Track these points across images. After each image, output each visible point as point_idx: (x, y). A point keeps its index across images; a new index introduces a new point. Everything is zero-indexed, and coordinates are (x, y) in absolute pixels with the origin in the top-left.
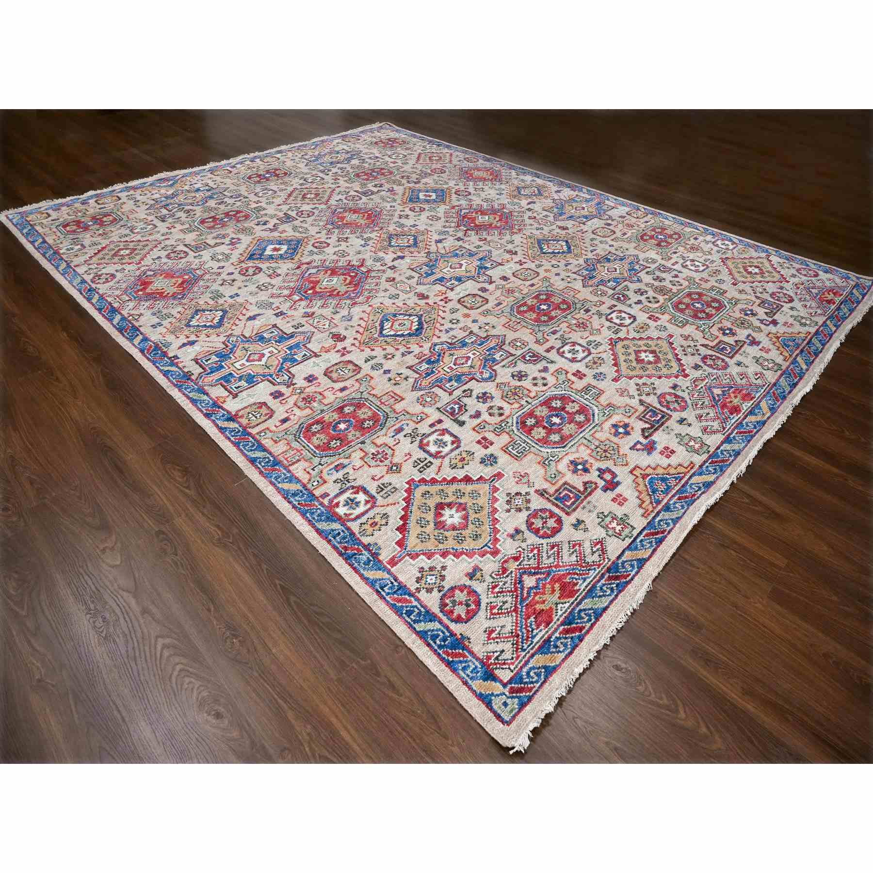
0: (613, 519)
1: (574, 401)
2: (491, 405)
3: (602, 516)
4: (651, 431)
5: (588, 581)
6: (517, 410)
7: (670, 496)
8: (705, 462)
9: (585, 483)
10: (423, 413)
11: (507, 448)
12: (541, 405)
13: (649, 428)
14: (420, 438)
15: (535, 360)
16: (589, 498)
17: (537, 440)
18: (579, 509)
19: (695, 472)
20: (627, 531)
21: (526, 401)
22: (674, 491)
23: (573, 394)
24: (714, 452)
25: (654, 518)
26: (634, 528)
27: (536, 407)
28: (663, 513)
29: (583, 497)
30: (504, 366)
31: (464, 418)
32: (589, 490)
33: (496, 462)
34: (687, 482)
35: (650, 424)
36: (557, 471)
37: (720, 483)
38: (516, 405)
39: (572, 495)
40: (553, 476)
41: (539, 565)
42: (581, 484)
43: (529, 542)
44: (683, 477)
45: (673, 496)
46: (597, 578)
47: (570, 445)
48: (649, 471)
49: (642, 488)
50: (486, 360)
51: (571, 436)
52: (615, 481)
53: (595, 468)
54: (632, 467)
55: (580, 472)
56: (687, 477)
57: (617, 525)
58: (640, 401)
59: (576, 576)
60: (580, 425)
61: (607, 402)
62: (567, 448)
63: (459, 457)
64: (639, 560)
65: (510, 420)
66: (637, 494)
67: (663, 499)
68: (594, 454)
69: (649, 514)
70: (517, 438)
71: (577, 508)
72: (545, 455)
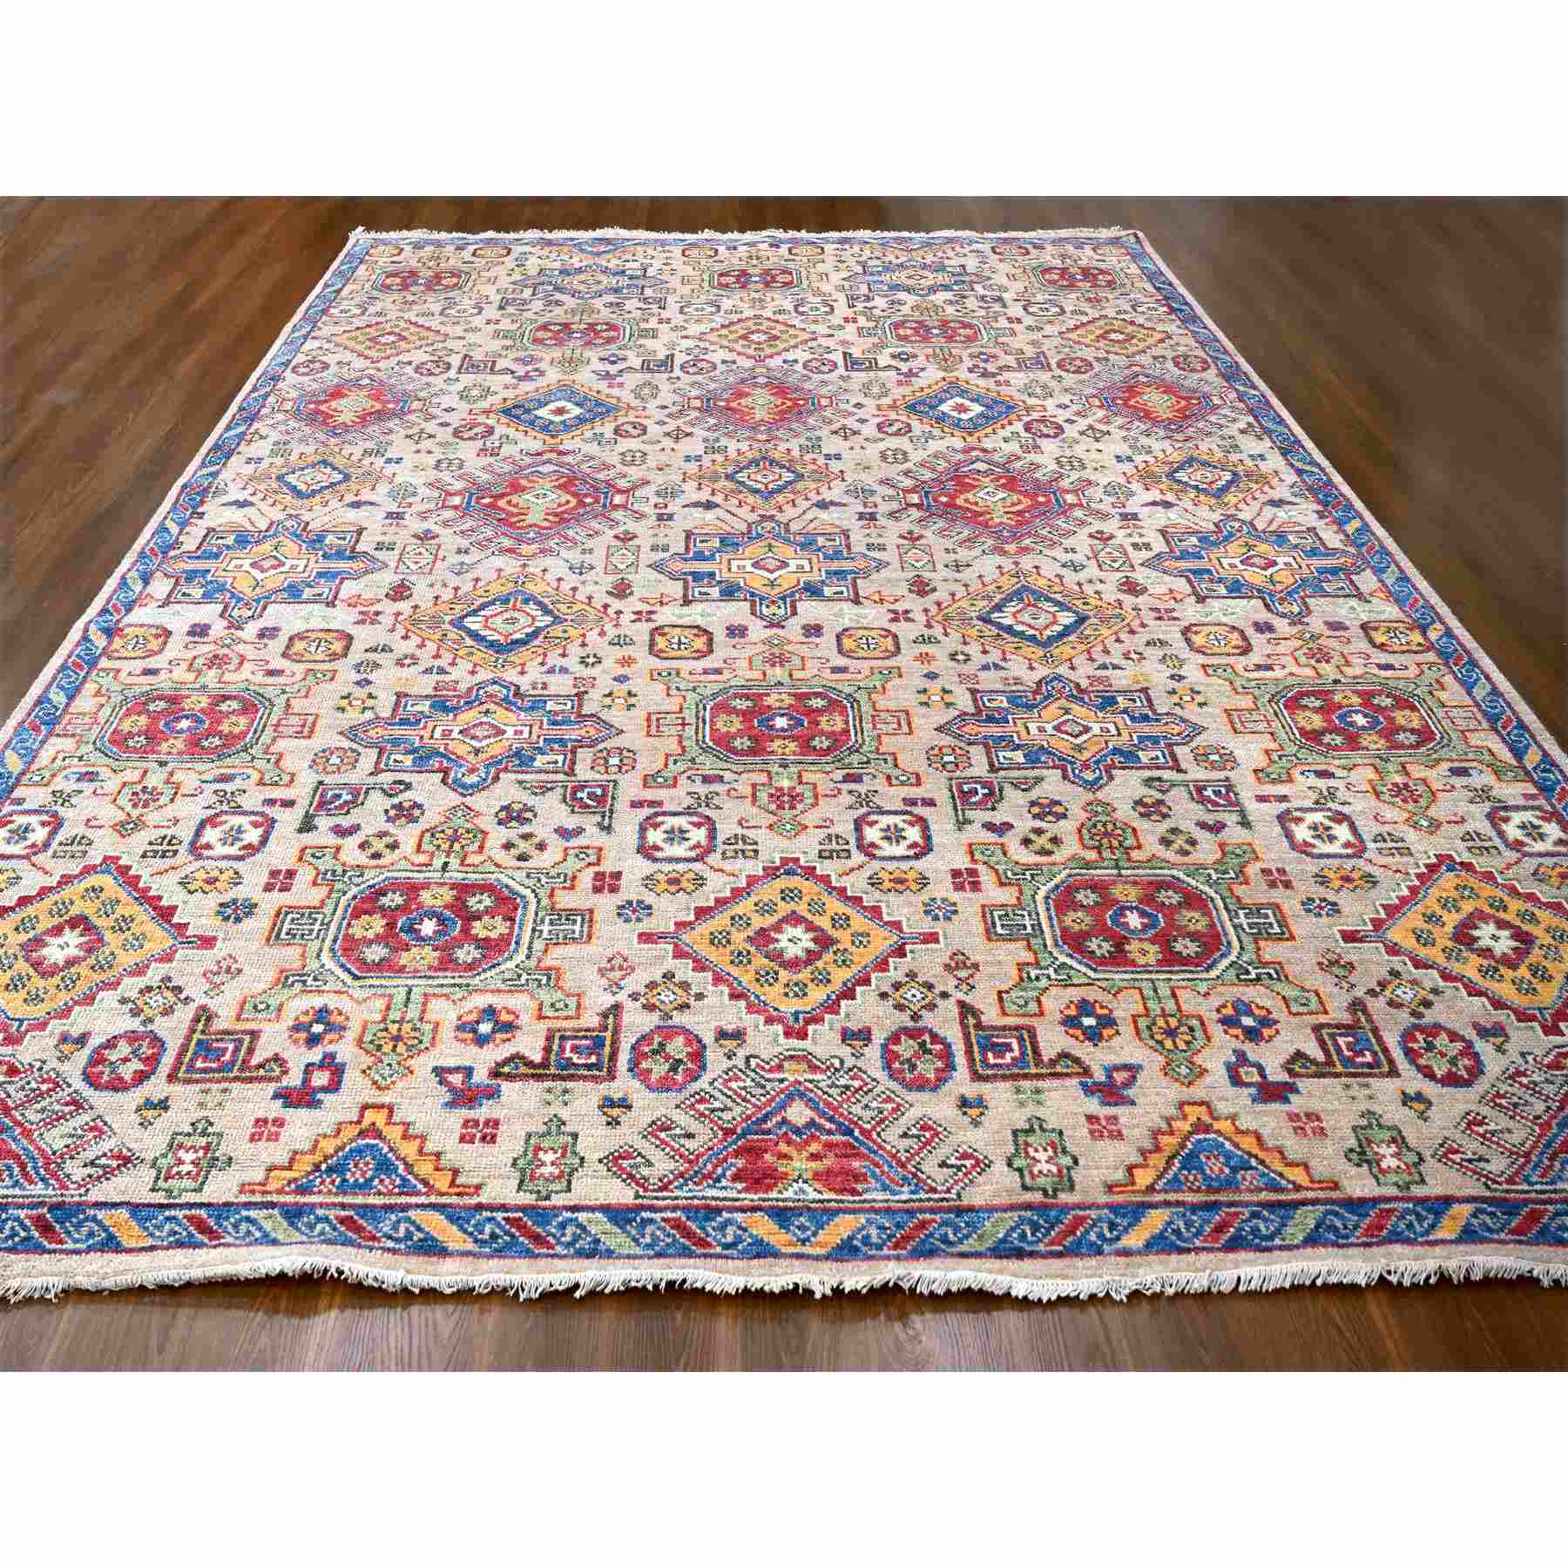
0: (207, 1148)
1: (512, 920)
2: (392, 831)
3: (202, 1127)
4: (523, 1069)
5: (17, 1191)
6: (410, 867)
7: (339, 1199)
8: (503, 1208)
9: (276, 1058)
10: (293, 775)
11: (287, 913)
12: (453, 886)
13: (530, 1064)
14: (225, 807)
15: (588, 806)
16: (235, 1086)
17: (346, 935)
18: (197, 1087)
19: (450, 1206)
20: (187, 1183)
21: (446, 864)
22: (359, 1200)
23: (532, 907)
24: (554, 1207)
25: (248, 1205)
26: (199, 1190)
27: (442, 884)
28: (276, 1212)
29: (235, 1073)
30: (520, 782)
31: (324, 822)
32: (262, 1072)
33: (238, 920)
34: (405, 1208)
35: (546, 1059)
36: (281, 1005)
37: (449, 1264)
38: (422, 858)
39: (227, 1057)
40: (261, 1007)
41: (16, 1108)
42: (269, 1054)
43: (65, 1067)
44: (418, 1194)
45: (343, 1206)
46: (27, 1201)
47: (371, 982)
48: (393, 1134)
49: (328, 1146)
50: (518, 754)
51: (402, 969)
52: (319, 1096)
53: (331, 1048)
54: (386, 1099)
55: (303, 1035)
56: (422, 1200)
57: (193, 1162)
58: (617, 1008)
59: (16, 1170)
60: (447, 963)
61: (555, 963)
62: (357, 983)
63: (215, 873)
64: (111, 1237)
65: (369, 874)
66: (307, 1146)
67: (320, 1192)
68: (372, 1029)
69: (253, 1192)
70: (328, 910)
71: (197, 1081)
72: (313, 965)
